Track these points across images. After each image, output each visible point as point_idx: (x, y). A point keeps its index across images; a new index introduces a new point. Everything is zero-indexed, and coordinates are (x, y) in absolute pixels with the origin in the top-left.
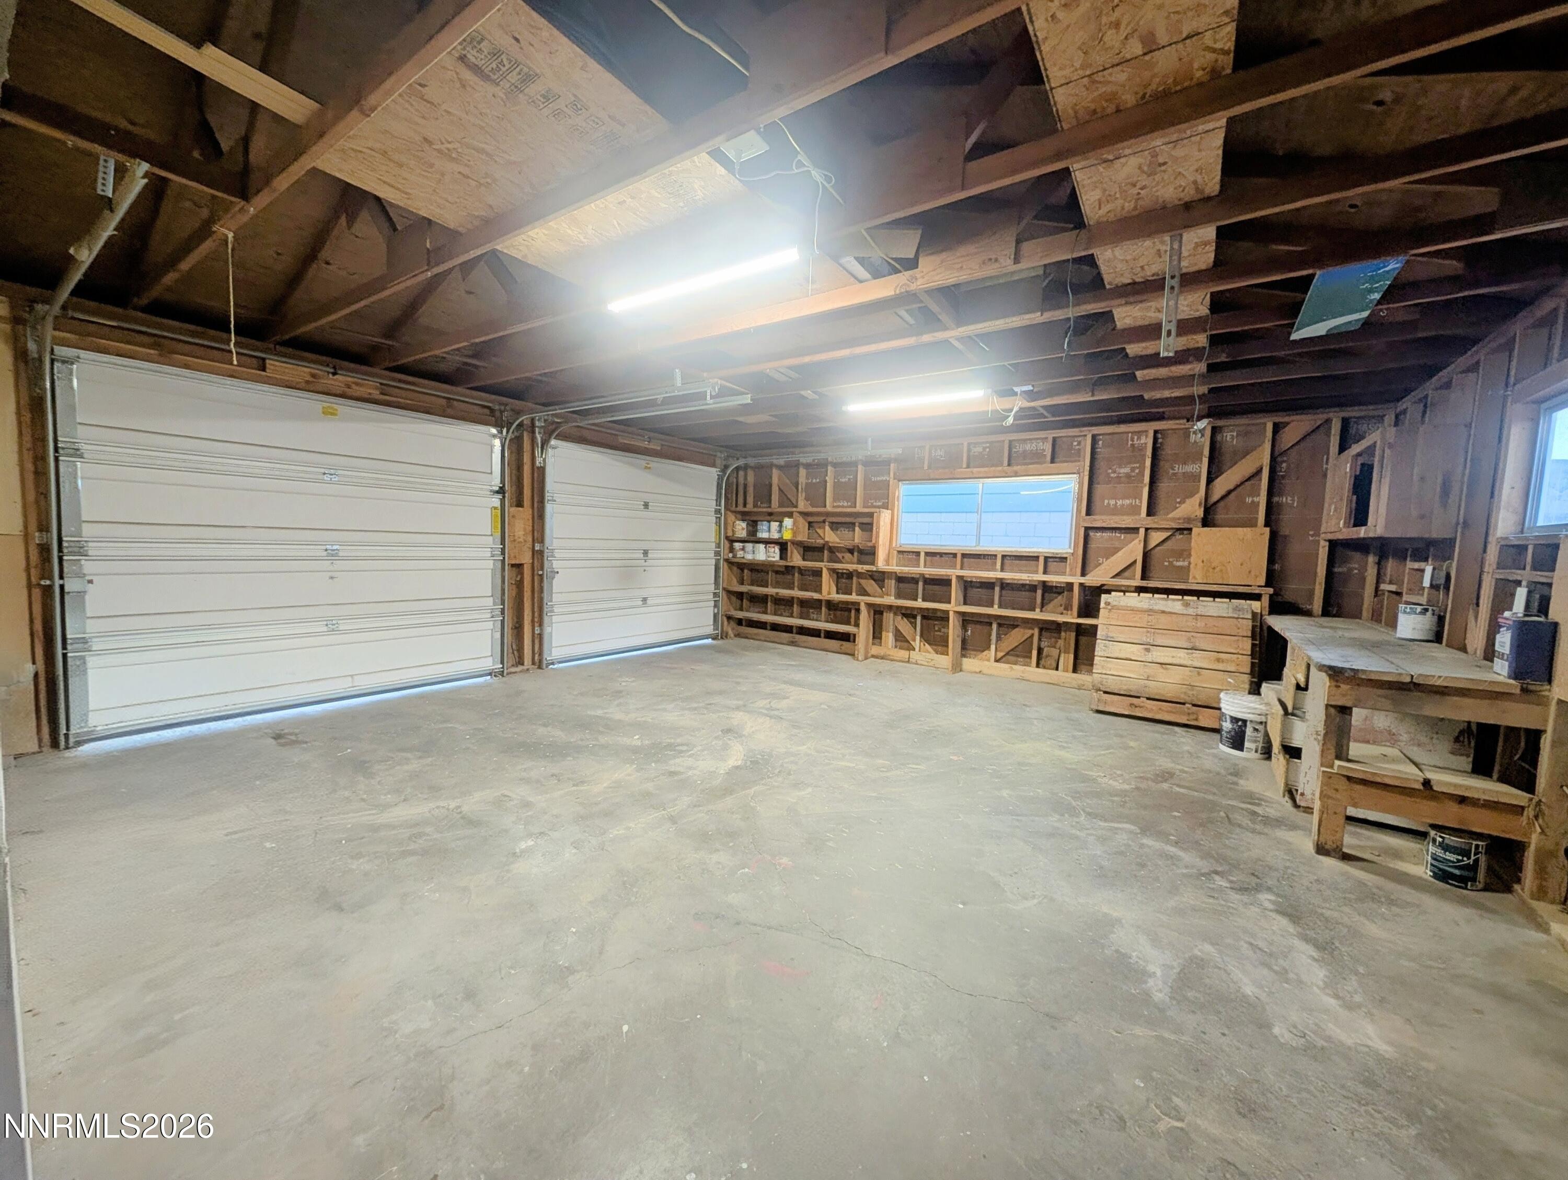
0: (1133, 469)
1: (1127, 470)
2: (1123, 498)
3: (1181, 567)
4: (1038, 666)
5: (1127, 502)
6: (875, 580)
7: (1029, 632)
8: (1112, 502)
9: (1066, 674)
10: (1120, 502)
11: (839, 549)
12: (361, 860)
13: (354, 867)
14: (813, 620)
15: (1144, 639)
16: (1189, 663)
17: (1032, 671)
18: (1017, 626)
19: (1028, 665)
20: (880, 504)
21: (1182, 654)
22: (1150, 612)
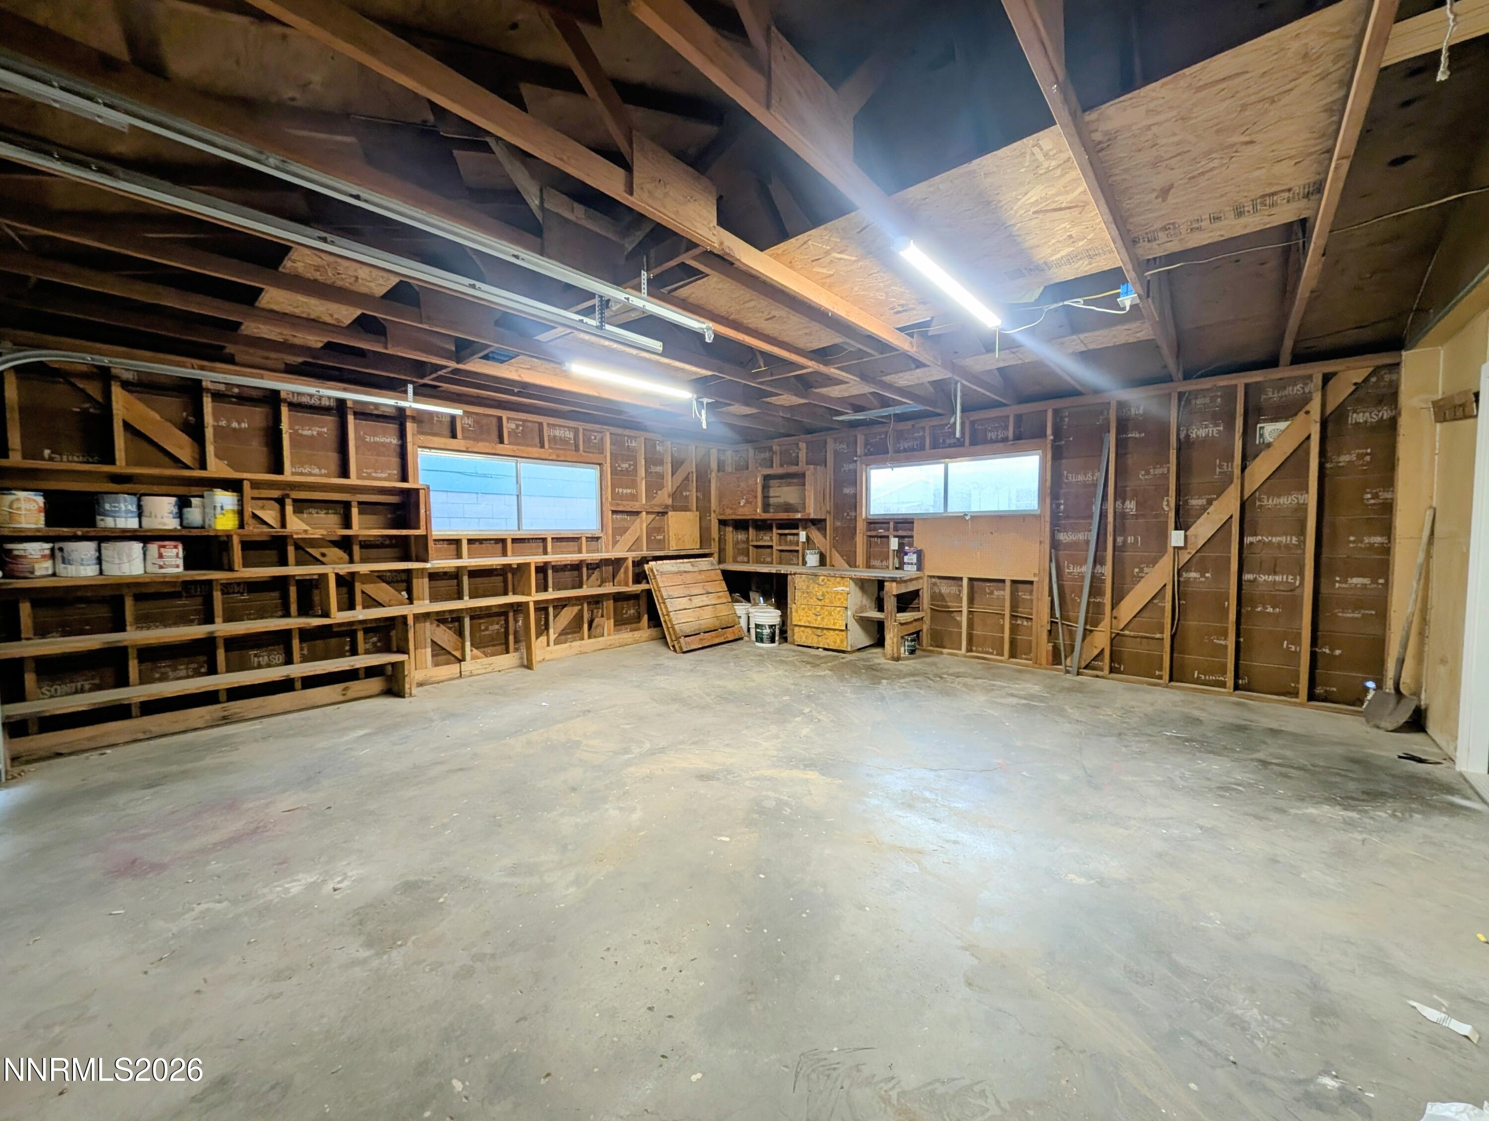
0: (630, 465)
1: (626, 466)
2: (627, 488)
3: (660, 540)
4: (589, 637)
5: (629, 491)
6: (388, 583)
7: (576, 609)
8: (621, 490)
9: (611, 637)
10: (625, 491)
11: (313, 543)
12: (1239, 1012)
13: (1255, 1011)
14: (260, 666)
15: (688, 592)
16: (709, 603)
17: (588, 644)
18: (565, 606)
19: (582, 639)
20: (383, 475)
21: (704, 597)
22: (680, 573)
